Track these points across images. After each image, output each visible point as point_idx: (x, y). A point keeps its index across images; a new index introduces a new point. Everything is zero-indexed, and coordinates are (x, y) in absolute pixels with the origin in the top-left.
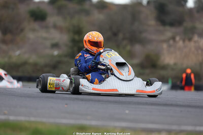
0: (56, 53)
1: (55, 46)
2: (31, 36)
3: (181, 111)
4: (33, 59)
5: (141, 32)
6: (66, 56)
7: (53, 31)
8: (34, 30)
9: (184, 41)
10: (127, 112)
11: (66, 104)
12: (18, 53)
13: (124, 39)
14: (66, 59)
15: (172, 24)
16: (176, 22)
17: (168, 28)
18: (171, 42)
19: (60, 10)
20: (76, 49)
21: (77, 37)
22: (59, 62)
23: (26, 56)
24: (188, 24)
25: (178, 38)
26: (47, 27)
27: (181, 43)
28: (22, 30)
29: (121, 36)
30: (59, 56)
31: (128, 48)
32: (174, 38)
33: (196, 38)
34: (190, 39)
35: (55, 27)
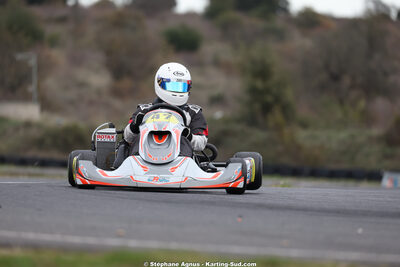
0: (218, 114)
1: (216, 100)
5: (386, 74)
6: (238, 121)
7: (212, 71)
10: (360, 231)
11: (240, 216)
13: (353, 87)
14: (238, 127)
19: (227, 31)
20: (257, 106)
21: (259, 84)
22: (225, 133)
26: (200, 65)
29: (346, 81)
30: (225, 121)
31: (362, 104)
35: (217, 63)
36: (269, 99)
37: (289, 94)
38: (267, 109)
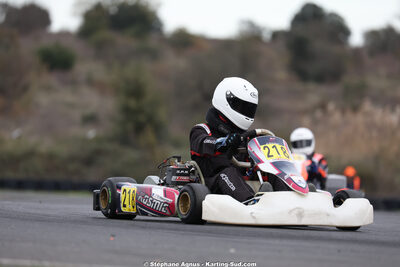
0: (91, 133)
1: (90, 120)
2: (43, 99)
3: (339, 251)
4: (46, 145)
6: (112, 141)
8: (48, 89)
9: (343, 111)
10: (232, 251)
11: (113, 236)
12: (16, 133)
15: (320, 79)
16: (329, 75)
17: (312, 86)
18: (319, 114)
19: (101, 50)
20: (130, 126)
21: (133, 103)
22: (98, 153)
23: (32, 141)
24: (351, 78)
25: (331, 107)
26: (73, 84)
27: (337, 117)
28: (25, 89)
30: (98, 139)
32: (323, 106)
33: (367, 106)
34: (355, 109)
35: (91, 82)
36: (142, 118)
37: (162, 114)
38: (139, 128)
